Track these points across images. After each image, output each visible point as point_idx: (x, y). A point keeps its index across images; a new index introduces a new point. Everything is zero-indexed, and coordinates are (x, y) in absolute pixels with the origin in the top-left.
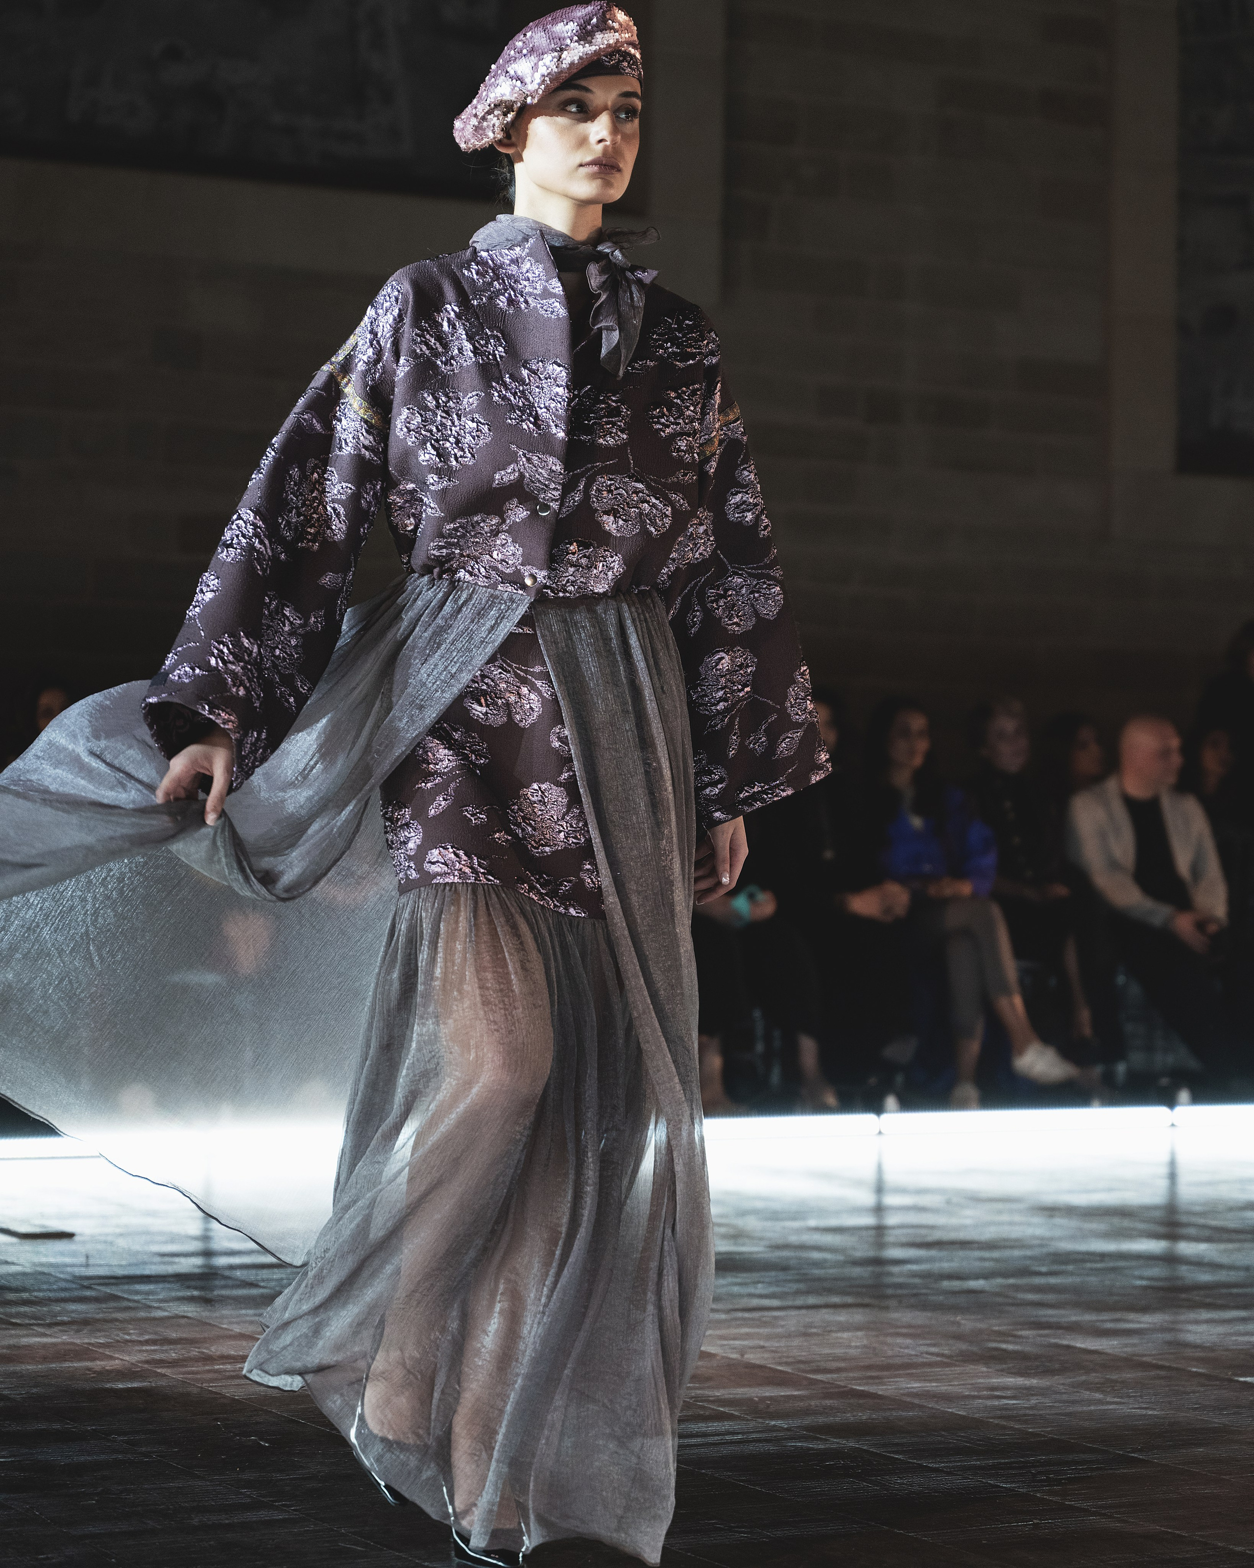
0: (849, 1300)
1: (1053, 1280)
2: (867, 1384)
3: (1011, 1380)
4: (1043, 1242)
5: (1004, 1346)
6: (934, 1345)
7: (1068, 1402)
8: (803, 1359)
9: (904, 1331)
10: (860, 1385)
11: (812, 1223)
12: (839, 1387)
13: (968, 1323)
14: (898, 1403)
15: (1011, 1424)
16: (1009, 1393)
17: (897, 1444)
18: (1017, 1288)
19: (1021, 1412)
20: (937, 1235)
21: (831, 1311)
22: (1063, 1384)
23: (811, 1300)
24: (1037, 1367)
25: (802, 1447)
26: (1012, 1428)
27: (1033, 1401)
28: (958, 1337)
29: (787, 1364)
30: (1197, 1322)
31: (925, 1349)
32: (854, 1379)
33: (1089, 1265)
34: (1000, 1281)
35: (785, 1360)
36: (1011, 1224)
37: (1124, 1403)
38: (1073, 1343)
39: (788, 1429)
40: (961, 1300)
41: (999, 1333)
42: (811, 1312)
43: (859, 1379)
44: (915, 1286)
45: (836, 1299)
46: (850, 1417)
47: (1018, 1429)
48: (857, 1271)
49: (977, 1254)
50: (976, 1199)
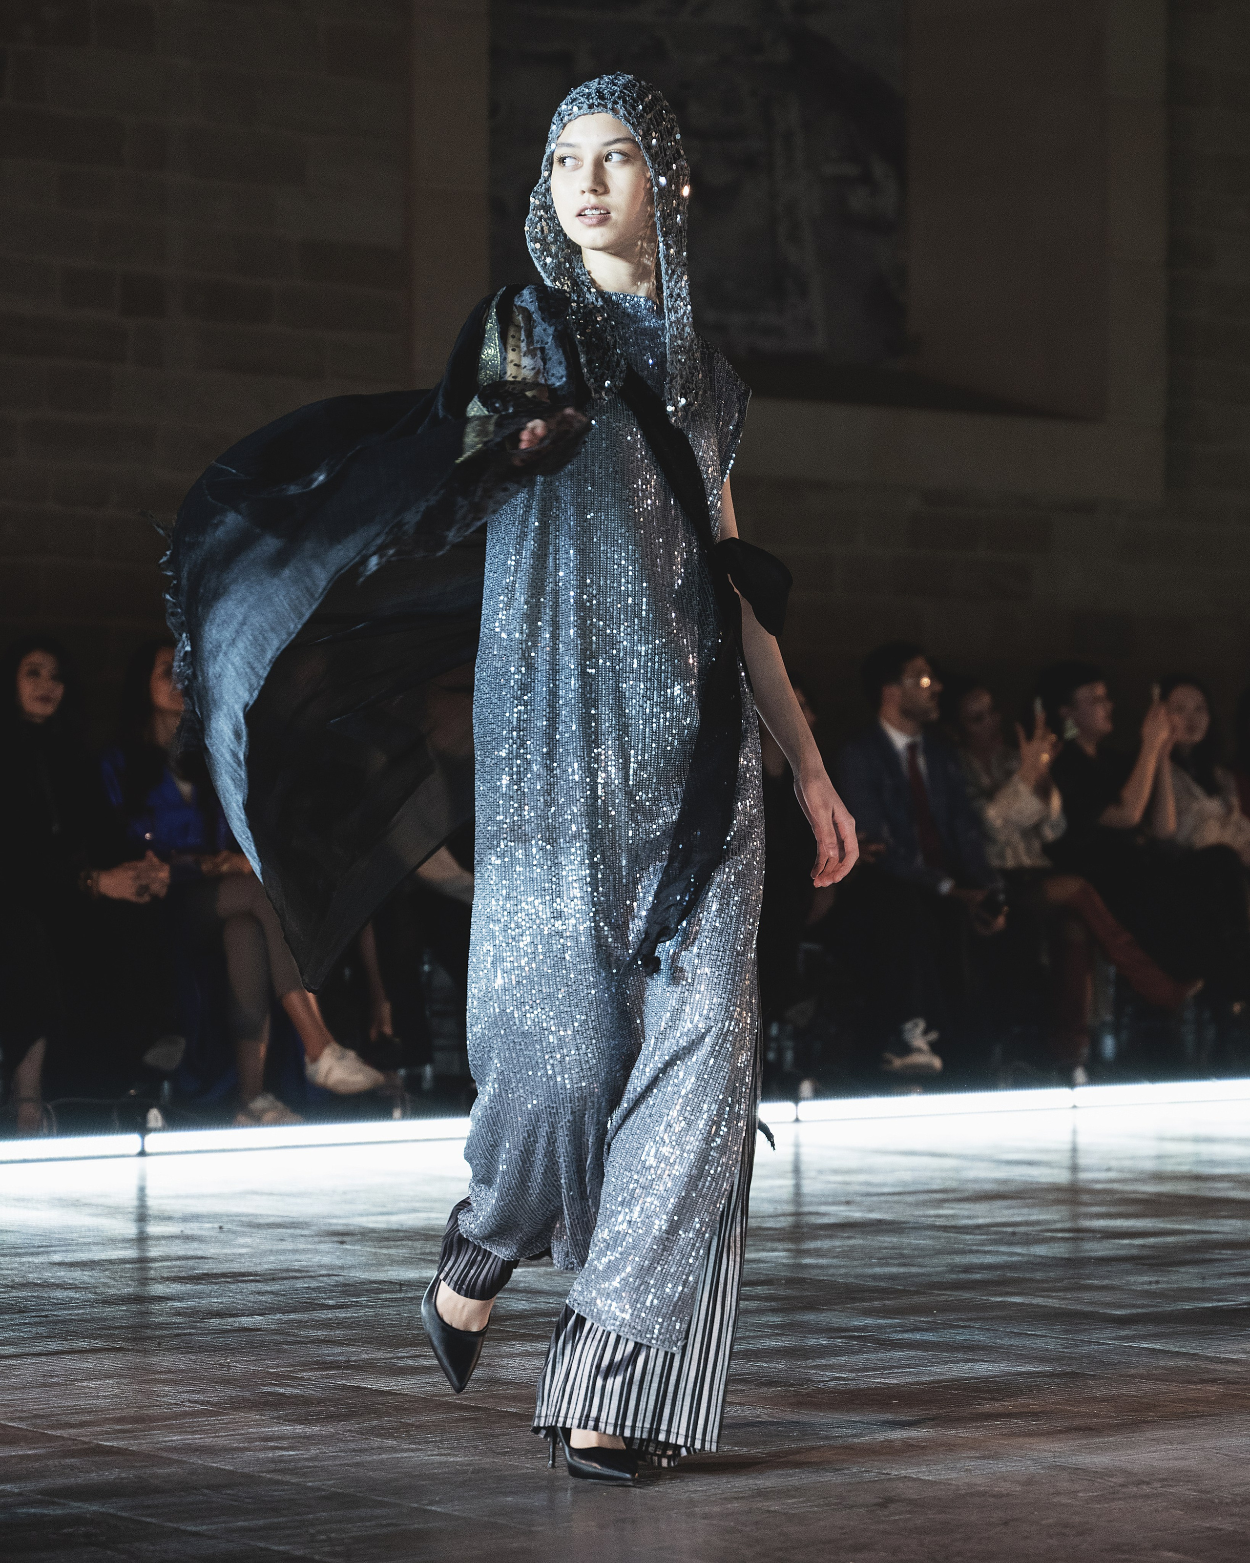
0: (99, 1344)
1: (342, 1314)
2: (117, 1439)
3: (287, 1429)
4: (332, 1271)
5: (281, 1390)
6: (198, 1392)
7: (355, 1451)
8: (41, 1412)
9: (163, 1377)
10: (108, 1440)
11: (57, 1258)
12: (85, 1443)
13: (240, 1366)
14: (152, 1458)
15: (287, 1478)
16: (285, 1443)
17: (149, 1507)
18: (300, 1324)
19: (300, 1465)
20: (207, 1267)
21: (76, 1356)
22: (350, 1431)
23: (52, 1346)
24: (321, 1412)
25: (35, 1515)
26: (287, 1483)
27: (313, 1452)
28: (227, 1382)
29: (21, 1419)
30: (511, 1356)
31: (185, 1396)
32: (101, 1433)
33: (384, 1296)
34: (279, 1316)
35: (18, 1415)
36: (295, 1251)
37: (421, 1450)
38: (362, 1385)
39: (20, 1494)
40: (232, 1340)
41: (277, 1375)
42: (50, 1359)
43: (107, 1433)
44: (178, 1326)
45: (84, 1344)
46: (94, 1477)
47: (297, 1484)
48: (109, 1311)
49: (253, 1286)
50: (254, 1225)
